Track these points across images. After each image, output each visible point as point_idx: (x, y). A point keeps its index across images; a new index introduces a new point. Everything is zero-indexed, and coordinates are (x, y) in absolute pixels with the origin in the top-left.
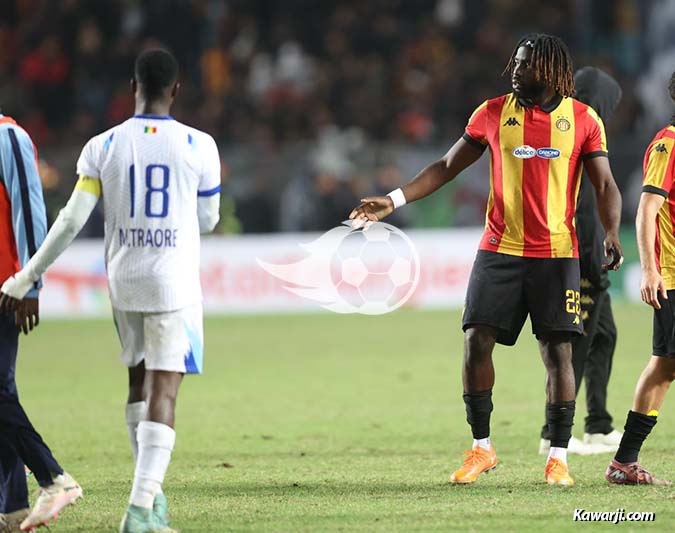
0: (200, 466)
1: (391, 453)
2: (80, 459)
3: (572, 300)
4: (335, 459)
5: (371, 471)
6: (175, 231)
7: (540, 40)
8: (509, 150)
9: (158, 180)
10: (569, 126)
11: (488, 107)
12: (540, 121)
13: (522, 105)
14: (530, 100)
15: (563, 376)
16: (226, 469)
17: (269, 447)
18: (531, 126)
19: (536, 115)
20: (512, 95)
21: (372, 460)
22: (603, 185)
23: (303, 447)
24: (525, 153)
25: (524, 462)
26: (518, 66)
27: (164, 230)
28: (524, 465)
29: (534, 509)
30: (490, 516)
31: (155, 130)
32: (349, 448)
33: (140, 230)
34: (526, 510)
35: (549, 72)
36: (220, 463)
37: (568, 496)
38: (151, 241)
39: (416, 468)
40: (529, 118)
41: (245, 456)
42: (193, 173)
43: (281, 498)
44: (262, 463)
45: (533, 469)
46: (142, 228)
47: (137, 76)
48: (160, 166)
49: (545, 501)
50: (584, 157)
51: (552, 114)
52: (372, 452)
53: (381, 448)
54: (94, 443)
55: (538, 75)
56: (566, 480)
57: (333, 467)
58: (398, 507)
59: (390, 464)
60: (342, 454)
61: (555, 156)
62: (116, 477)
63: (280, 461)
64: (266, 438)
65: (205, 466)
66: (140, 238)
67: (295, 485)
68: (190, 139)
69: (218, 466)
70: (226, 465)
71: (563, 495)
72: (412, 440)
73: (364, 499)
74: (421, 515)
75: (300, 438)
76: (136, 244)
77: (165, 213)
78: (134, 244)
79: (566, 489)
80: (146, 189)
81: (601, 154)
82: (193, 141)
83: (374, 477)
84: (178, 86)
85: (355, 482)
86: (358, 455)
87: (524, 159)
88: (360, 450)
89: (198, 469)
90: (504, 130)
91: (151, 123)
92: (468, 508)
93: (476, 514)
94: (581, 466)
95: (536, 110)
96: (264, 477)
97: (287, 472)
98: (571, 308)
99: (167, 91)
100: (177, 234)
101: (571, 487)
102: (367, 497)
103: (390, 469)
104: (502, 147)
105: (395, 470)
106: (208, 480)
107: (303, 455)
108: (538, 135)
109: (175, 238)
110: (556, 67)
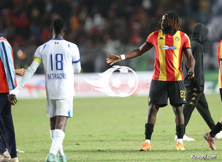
0: (70, 144)
1: (128, 140)
2: (33, 142)
3: (182, 94)
4: (111, 142)
5: (123, 146)
6: (65, 74)
7: (169, 13)
8: (161, 47)
9: (59, 58)
10: (179, 39)
11: (154, 34)
12: (170, 38)
13: (164, 33)
14: (167, 32)
15: (180, 117)
16: (77, 145)
17: (91, 138)
18: (167, 39)
19: (169, 36)
20: (161, 30)
21: (123, 143)
22: (189, 57)
23: (102, 139)
24: (166, 48)
25: (170, 143)
26: (163, 21)
27: (62, 74)
28: (170, 144)
29: (173, 158)
30: (159, 160)
31: (58, 43)
32: (116, 139)
33: (55, 74)
34: (171, 158)
35: (172, 23)
36: (76, 143)
37: (184, 154)
38: (58, 77)
39: (136, 145)
40: (167, 37)
41: (84, 141)
42: (70, 56)
43: (95, 154)
44: (89, 143)
45: (173, 145)
46: (56, 73)
47: (53, 27)
48: (60, 54)
49: (176, 155)
50: (184, 49)
51: (174, 36)
52: (123, 140)
53: (126, 139)
54: (37, 137)
55: (169, 24)
56: (183, 149)
57: (111, 145)
58: (131, 157)
59: (128, 144)
60: (113, 141)
61: (175, 49)
62: (44, 148)
63: (94, 143)
64: (90, 136)
65: (71, 145)
66: (55, 77)
67: (99, 150)
68: (69, 46)
69: (75, 145)
70: (78, 144)
71: (182, 153)
72: (135, 136)
73: (121, 155)
74: (138, 159)
75: (101, 136)
76: (54, 79)
77: (62, 69)
78: (53, 79)
79: (183, 151)
80: (56, 61)
81: (189, 48)
82: (70, 46)
83: (123, 148)
84: (65, 29)
85: (117, 149)
86: (118, 141)
87: (165, 50)
88: (119, 139)
89: (69, 145)
90: (159, 41)
91: (57, 41)
92: (153, 157)
93: (155, 159)
94: (187, 144)
95: (169, 34)
96: (89, 148)
97: (97, 146)
98: (182, 96)
99: (62, 31)
100: (66, 75)
101: (185, 151)
102: (121, 154)
103: (128, 146)
104: (159, 46)
105: (130, 146)
106: (72, 149)
107: (101, 141)
108: (170, 42)
109: (65, 76)
110: (174, 21)
